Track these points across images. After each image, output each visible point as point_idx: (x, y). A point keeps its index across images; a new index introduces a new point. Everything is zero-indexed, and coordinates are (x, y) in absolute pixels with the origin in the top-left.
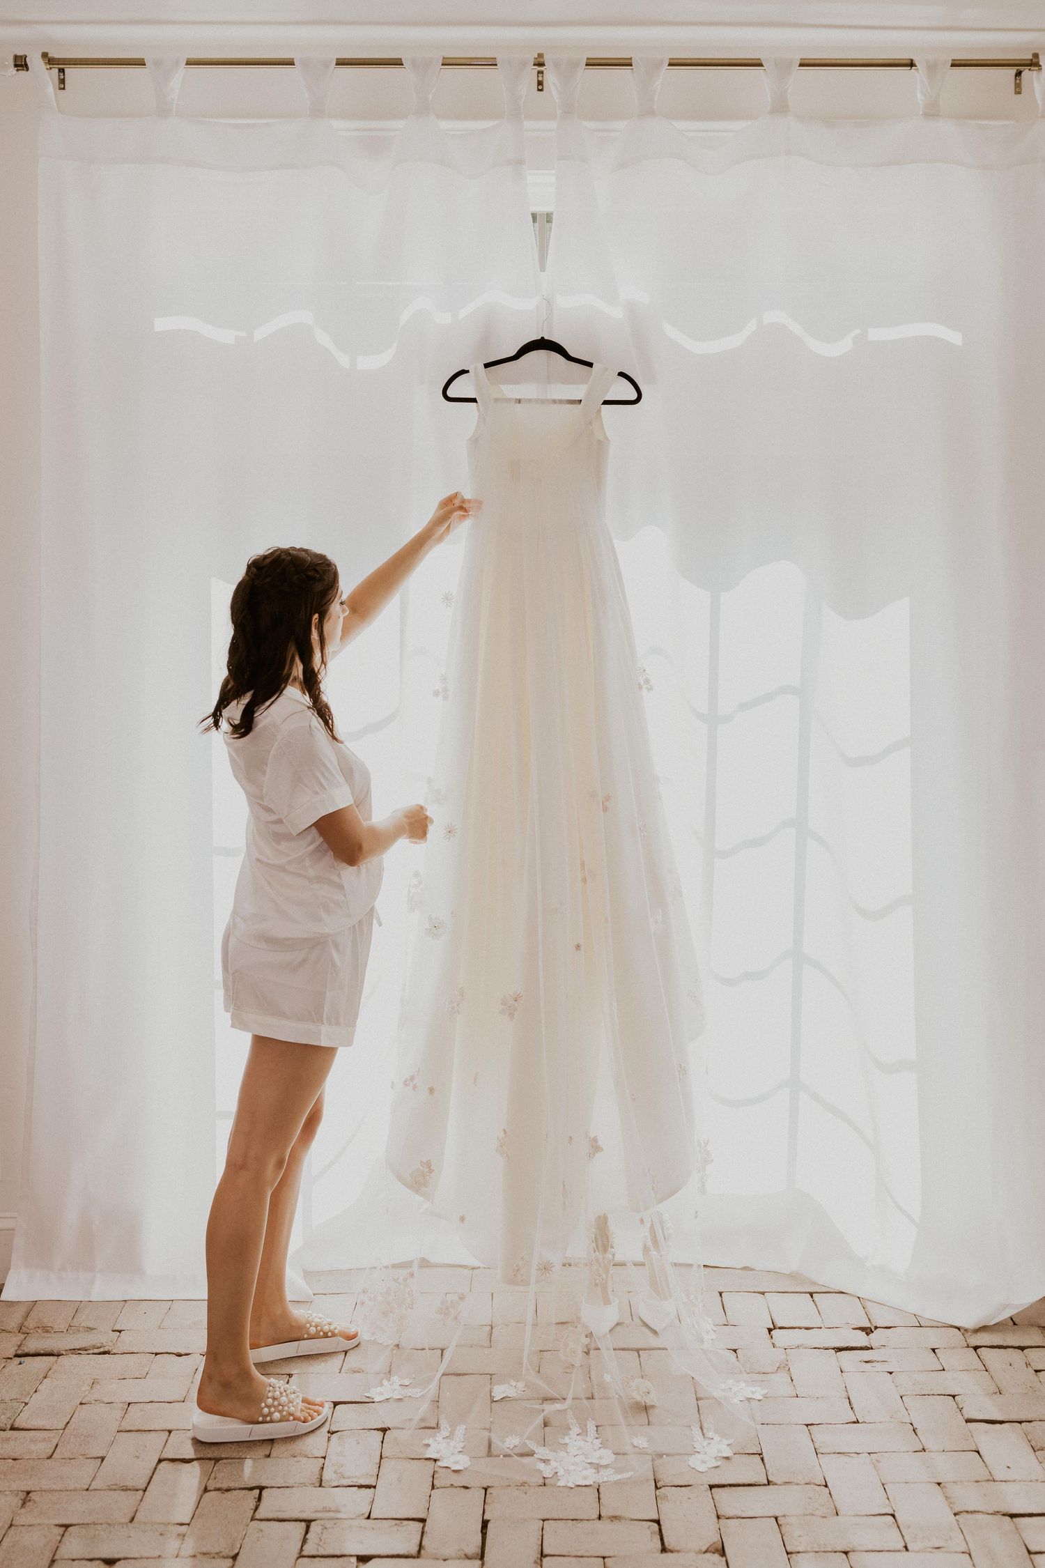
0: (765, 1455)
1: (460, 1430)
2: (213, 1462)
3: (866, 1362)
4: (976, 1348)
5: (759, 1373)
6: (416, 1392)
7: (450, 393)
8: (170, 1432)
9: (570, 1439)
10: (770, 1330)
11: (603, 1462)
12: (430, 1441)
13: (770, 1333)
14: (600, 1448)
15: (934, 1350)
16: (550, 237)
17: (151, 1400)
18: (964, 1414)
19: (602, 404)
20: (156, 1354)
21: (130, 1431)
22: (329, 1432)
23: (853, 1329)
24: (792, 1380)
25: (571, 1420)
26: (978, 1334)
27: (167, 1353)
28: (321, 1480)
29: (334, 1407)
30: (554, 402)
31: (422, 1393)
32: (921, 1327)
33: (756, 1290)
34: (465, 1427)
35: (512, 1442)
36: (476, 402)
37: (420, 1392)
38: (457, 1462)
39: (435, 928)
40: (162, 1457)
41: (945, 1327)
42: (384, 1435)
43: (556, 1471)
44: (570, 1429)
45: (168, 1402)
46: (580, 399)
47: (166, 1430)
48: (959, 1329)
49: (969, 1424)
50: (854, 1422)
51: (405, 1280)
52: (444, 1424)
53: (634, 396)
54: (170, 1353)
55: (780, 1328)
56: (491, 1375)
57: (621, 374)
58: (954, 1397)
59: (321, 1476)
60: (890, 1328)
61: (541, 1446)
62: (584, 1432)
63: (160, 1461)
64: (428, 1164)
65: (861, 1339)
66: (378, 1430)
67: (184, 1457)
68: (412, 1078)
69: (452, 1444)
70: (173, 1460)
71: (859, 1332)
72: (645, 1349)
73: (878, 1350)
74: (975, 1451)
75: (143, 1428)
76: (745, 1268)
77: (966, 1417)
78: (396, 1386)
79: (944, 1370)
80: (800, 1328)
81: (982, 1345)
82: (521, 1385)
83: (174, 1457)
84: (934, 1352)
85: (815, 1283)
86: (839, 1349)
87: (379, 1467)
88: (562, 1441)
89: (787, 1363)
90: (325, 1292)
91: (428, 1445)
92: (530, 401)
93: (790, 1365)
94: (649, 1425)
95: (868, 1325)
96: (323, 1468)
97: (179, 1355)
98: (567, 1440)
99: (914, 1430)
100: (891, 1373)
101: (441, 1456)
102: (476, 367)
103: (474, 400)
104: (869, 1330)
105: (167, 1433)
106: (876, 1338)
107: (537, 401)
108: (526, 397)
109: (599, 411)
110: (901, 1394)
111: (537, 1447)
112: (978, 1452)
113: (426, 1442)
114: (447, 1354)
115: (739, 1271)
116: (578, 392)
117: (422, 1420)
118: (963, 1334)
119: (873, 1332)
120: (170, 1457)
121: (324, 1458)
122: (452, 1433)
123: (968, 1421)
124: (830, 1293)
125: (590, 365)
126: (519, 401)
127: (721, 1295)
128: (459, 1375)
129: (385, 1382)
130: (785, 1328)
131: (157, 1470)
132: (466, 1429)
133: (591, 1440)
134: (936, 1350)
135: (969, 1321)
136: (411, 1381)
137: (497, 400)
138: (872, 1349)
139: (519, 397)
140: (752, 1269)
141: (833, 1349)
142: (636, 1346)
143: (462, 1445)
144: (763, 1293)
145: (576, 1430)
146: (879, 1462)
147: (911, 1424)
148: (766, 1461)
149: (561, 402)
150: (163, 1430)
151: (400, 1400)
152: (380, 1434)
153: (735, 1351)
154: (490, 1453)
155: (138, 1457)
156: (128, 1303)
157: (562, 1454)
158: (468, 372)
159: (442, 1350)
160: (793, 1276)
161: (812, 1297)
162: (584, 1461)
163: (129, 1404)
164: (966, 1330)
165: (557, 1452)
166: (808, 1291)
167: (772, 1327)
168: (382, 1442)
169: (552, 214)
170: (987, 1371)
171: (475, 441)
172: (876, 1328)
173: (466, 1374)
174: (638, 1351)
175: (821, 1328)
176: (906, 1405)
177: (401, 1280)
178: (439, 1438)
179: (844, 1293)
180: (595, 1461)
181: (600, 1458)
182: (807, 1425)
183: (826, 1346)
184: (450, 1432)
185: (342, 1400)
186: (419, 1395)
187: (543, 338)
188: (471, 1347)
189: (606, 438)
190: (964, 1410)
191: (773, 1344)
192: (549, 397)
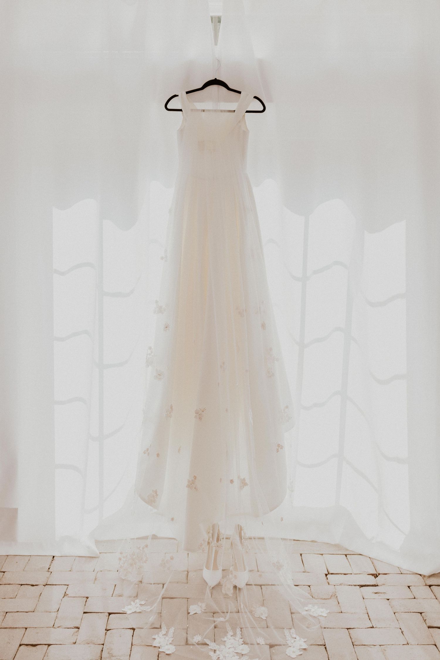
0: (327, 646)
1: (172, 630)
2: (47, 646)
3: (375, 593)
4: (430, 586)
5: (322, 599)
6: (148, 608)
7: (169, 107)
8: (26, 629)
9: (227, 638)
10: (326, 575)
11: (243, 653)
12: (156, 637)
13: (326, 576)
14: (242, 644)
15: (409, 587)
16: (219, 28)
17: (18, 611)
18: (427, 623)
19: (246, 112)
20: (21, 585)
21: (6, 628)
22: (106, 630)
23: (368, 574)
24: (339, 603)
25: (229, 628)
26: (431, 578)
27: (27, 584)
28: (101, 657)
29: (109, 615)
30: (222, 111)
31: (151, 609)
32: (401, 574)
33: (318, 553)
34: (174, 628)
35: (198, 638)
36: (182, 111)
37: (150, 608)
38: (169, 649)
39: (159, 375)
40: (21, 644)
41: (414, 574)
42: (134, 631)
43: (218, 657)
44: (228, 633)
45: (26, 612)
46: (234, 110)
47: (24, 628)
48: (421, 575)
49: (430, 629)
50: (371, 628)
51: (143, 548)
52: (164, 626)
53: (261, 108)
54: (28, 585)
55: (332, 574)
56: (188, 598)
57: (255, 97)
58: (421, 613)
59: (101, 655)
60: (386, 574)
61: (212, 642)
62: (234, 635)
63: (20, 645)
64: (156, 492)
65: (371, 580)
66: (131, 629)
67: (32, 643)
68: (148, 450)
69: (167, 638)
70: (27, 645)
71: (371, 576)
72: (264, 585)
73: (381, 587)
74: (434, 645)
75: (12, 627)
76: (312, 541)
77: (428, 625)
78: (138, 605)
79: (415, 598)
80: (341, 574)
81: (433, 584)
82: (204, 605)
83: (27, 643)
84: (409, 588)
85: (347, 550)
86: (362, 586)
87: (131, 650)
88: (223, 640)
89: (335, 593)
90: (106, 552)
91: (155, 639)
92: (209, 111)
93: (337, 595)
94: (267, 628)
95: (375, 573)
96: (102, 650)
97: (33, 586)
98: (225, 639)
99: (402, 632)
100: (388, 600)
101: (161, 646)
102: (182, 93)
103: (181, 110)
104: (375, 575)
105: (25, 629)
106: (380, 580)
107: (212, 110)
108: (206, 109)
109: (244, 116)
110: (395, 611)
111: (210, 642)
112: (436, 645)
113: (154, 637)
114: (165, 586)
115: (309, 543)
116: (233, 106)
117: (153, 624)
118: (423, 578)
119: (377, 576)
120: (25, 643)
121: (103, 645)
122: (167, 632)
123: (429, 627)
124: (355, 554)
125: (239, 92)
126: (204, 111)
127: (301, 555)
128: (172, 598)
129: (132, 603)
130: (334, 574)
131: (19, 650)
132: (174, 630)
133: (238, 640)
134: (410, 587)
135: (427, 572)
136: (145, 602)
137: (192, 110)
138: (378, 586)
139: (203, 109)
140: (316, 542)
141: (359, 586)
142: (260, 583)
143: (172, 639)
144: (322, 555)
145: (231, 633)
146: (385, 650)
147: (400, 629)
148: (327, 649)
149: (225, 111)
150: (23, 628)
151: (140, 612)
152: (132, 631)
153: (309, 586)
154: (187, 643)
155: (10, 643)
156: (9, 557)
157: (222, 647)
158: (178, 96)
159: (163, 585)
160: (337, 546)
161: (346, 556)
162: (233, 651)
163: (6, 613)
164: (424, 576)
165: (220, 646)
166: (344, 554)
167: (327, 573)
168: (133, 636)
169: (221, 17)
170: (436, 599)
171: (181, 131)
172: (379, 574)
173: (175, 598)
174: (261, 586)
175: (352, 574)
176: (397, 618)
177: (141, 549)
178: (161, 635)
179: (361, 555)
180: (239, 652)
181: (242, 650)
182: (348, 629)
183: (355, 584)
184: (166, 632)
185: (113, 612)
186: (149, 610)
187: (216, 79)
188: (178, 583)
189: (247, 130)
190: (427, 621)
191: (328, 582)
192: (218, 109)
